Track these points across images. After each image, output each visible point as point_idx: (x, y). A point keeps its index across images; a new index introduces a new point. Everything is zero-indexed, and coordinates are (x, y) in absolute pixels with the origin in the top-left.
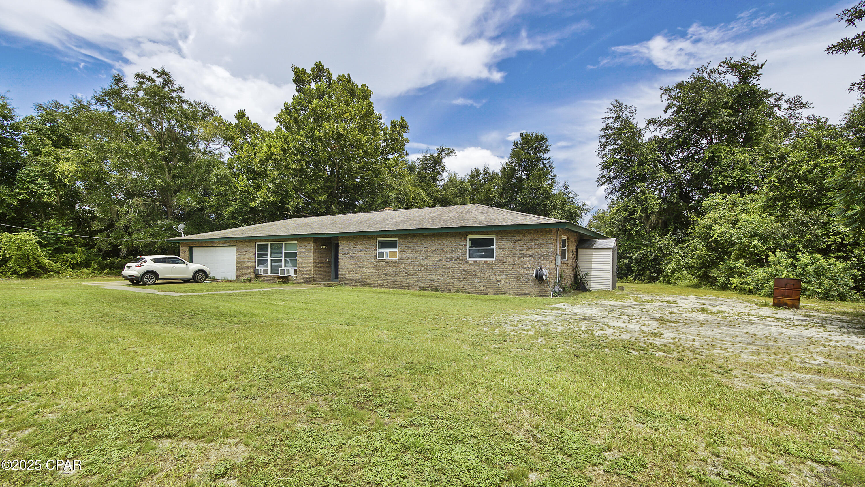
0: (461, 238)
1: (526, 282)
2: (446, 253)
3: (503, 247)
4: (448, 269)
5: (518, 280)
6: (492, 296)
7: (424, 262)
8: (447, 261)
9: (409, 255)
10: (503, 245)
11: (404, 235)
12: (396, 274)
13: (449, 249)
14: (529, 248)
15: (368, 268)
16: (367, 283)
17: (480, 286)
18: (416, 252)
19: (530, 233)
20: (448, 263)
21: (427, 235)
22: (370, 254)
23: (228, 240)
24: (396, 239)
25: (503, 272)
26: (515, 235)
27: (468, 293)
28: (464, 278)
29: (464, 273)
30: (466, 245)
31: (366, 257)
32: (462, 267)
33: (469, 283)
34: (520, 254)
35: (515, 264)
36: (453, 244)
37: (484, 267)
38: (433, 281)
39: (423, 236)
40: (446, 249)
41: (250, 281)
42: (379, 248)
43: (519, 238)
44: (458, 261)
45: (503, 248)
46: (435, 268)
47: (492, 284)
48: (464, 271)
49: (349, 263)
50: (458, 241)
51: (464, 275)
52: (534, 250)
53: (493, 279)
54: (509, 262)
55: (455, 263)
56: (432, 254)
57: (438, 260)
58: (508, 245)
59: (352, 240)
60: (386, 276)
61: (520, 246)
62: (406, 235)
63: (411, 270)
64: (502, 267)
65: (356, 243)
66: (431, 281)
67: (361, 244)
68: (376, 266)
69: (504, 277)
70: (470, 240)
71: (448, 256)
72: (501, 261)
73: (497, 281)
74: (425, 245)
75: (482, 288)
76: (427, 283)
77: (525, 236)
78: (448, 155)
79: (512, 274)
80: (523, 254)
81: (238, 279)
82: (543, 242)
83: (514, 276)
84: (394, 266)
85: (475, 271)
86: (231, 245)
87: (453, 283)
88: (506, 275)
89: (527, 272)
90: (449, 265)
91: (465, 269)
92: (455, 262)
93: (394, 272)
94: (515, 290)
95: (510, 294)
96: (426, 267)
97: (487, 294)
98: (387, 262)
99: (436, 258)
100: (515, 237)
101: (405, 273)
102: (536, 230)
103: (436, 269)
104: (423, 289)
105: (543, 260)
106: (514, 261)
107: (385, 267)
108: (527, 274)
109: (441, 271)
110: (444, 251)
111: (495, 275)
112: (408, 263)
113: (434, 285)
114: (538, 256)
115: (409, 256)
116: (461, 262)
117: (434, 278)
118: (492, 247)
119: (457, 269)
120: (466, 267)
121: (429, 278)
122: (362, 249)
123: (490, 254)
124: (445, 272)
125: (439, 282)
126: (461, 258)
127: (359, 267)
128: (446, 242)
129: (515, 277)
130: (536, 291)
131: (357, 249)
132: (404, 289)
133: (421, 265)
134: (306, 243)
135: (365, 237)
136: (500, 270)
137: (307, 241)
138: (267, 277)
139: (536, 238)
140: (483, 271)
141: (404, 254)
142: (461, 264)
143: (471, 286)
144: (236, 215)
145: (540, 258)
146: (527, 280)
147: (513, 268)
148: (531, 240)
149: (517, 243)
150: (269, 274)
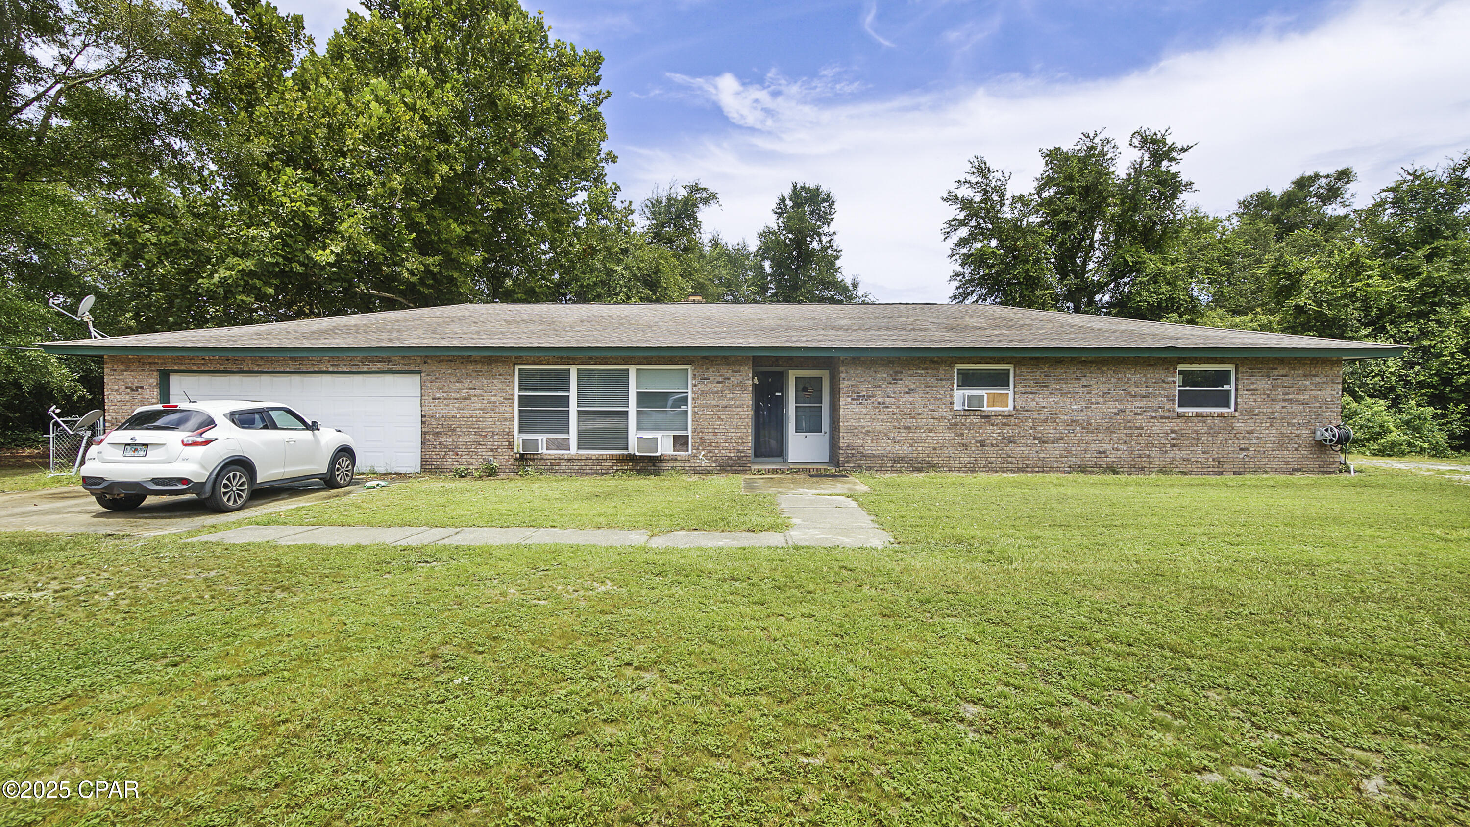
0: (1168, 369)
1: (1296, 449)
2: (1135, 396)
3: (1252, 387)
4: (1137, 428)
5: (1281, 446)
6: (1229, 478)
7: (1082, 417)
8: (1136, 414)
9: (1046, 400)
10: (1253, 383)
11: (1031, 358)
12: (1011, 442)
13: (1143, 390)
14: (1301, 391)
15: (930, 431)
16: (928, 462)
17: (1208, 459)
18: (1064, 394)
19: (1305, 364)
20: (1138, 417)
21: (1091, 362)
22: (936, 399)
23: (384, 355)
24: (1009, 367)
25: (1252, 432)
26: (1275, 366)
27: (1185, 474)
28: (1173, 446)
29: (1173, 435)
30: (1175, 382)
31: (925, 406)
32: (1169, 425)
33: (1184, 454)
34: (1284, 400)
35: (1274, 418)
36: (1150, 381)
37: (1214, 424)
38: (1104, 452)
39: (1081, 362)
40: (1133, 390)
41: (491, 472)
42: (958, 386)
43: (1282, 372)
44: (1161, 413)
45: (1253, 390)
46: (1108, 428)
47: (1230, 456)
48: (1172, 432)
49: (872, 420)
50: (1161, 374)
51: (1172, 439)
52: (1309, 393)
53: (1233, 445)
54: (1264, 414)
55: (1153, 418)
56: (1100, 400)
57: (1116, 410)
58: (1263, 384)
59: (883, 365)
60: (983, 446)
61: (1286, 387)
62: (1036, 358)
63: (1050, 432)
64: (1251, 425)
65: (896, 372)
66: (1100, 452)
67: (911, 376)
68: (956, 424)
69: (1254, 442)
70: (1181, 372)
71: (1138, 404)
72: (1250, 413)
73: (1241, 449)
74: (1084, 381)
75: (1211, 463)
76: (1090, 459)
77: (1294, 369)
78: (706, 201)
79: (1271, 435)
80: (1291, 400)
81: (429, 467)
82: (1325, 380)
83: (1273, 439)
84: (1004, 424)
85: (1196, 432)
86: (398, 368)
87: (1149, 456)
88: (1258, 438)
89: (1296, 432)
90: (1139, 421)
91: (1177, 428)
92: (1154, 414)
93: (1004, 438)
94: (1275, 464)
95: (1266, 472)
96: (1087, 427)
97: (1221, 473)
98: (987, 417)
99: (1112, 407)
100: (1276, 369)
101: (1035, 438)
102: (1314, 358)
103: (1110, 430)
104: (1082, 469)
105: (1326, 411)
106: (1273, 413)
107: (980, 428)
108: (1298, 436)
109: (1122, 434)
110: (1129, 393)
111: (1238, 439)
112: (1043, 417)
113: (1104, 462)
114: (1318, 404)
115: (1044, 404)
116: (1167, 414)
117: (1106, 446)
118: (1226, 387)
119: (1157, 428)
120: (1177, 424)
121: (1094, 447)
122: (913, 386)
123: (1223, 400)
124: (1131, 435)
125: (1117, 453)
126: (1167, 407)
127: (906, 428)
128: (1134, 377)
129: (1274, 441)
130: (1313, 464)
131: (899, 387)
132: (1032, 472)
133: (1073, 421)
134: (727, 372)
135: (923, 360)
136: (1247, 428)
137: (728, 364)
138: (569, 460)
139: (1314, 373)
140: (1212, 432)
141: (1033, 400)
142: (1168, 418)
143: (1188, 460)
144: (258, 283)
145: (1320, 407)
146: (1296, 446)
147: (1271, 426)
148: (1305, 376)
149: (1279, 381)
150: (573, 450)
